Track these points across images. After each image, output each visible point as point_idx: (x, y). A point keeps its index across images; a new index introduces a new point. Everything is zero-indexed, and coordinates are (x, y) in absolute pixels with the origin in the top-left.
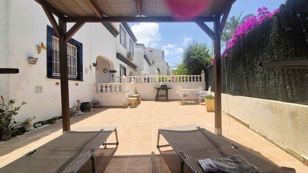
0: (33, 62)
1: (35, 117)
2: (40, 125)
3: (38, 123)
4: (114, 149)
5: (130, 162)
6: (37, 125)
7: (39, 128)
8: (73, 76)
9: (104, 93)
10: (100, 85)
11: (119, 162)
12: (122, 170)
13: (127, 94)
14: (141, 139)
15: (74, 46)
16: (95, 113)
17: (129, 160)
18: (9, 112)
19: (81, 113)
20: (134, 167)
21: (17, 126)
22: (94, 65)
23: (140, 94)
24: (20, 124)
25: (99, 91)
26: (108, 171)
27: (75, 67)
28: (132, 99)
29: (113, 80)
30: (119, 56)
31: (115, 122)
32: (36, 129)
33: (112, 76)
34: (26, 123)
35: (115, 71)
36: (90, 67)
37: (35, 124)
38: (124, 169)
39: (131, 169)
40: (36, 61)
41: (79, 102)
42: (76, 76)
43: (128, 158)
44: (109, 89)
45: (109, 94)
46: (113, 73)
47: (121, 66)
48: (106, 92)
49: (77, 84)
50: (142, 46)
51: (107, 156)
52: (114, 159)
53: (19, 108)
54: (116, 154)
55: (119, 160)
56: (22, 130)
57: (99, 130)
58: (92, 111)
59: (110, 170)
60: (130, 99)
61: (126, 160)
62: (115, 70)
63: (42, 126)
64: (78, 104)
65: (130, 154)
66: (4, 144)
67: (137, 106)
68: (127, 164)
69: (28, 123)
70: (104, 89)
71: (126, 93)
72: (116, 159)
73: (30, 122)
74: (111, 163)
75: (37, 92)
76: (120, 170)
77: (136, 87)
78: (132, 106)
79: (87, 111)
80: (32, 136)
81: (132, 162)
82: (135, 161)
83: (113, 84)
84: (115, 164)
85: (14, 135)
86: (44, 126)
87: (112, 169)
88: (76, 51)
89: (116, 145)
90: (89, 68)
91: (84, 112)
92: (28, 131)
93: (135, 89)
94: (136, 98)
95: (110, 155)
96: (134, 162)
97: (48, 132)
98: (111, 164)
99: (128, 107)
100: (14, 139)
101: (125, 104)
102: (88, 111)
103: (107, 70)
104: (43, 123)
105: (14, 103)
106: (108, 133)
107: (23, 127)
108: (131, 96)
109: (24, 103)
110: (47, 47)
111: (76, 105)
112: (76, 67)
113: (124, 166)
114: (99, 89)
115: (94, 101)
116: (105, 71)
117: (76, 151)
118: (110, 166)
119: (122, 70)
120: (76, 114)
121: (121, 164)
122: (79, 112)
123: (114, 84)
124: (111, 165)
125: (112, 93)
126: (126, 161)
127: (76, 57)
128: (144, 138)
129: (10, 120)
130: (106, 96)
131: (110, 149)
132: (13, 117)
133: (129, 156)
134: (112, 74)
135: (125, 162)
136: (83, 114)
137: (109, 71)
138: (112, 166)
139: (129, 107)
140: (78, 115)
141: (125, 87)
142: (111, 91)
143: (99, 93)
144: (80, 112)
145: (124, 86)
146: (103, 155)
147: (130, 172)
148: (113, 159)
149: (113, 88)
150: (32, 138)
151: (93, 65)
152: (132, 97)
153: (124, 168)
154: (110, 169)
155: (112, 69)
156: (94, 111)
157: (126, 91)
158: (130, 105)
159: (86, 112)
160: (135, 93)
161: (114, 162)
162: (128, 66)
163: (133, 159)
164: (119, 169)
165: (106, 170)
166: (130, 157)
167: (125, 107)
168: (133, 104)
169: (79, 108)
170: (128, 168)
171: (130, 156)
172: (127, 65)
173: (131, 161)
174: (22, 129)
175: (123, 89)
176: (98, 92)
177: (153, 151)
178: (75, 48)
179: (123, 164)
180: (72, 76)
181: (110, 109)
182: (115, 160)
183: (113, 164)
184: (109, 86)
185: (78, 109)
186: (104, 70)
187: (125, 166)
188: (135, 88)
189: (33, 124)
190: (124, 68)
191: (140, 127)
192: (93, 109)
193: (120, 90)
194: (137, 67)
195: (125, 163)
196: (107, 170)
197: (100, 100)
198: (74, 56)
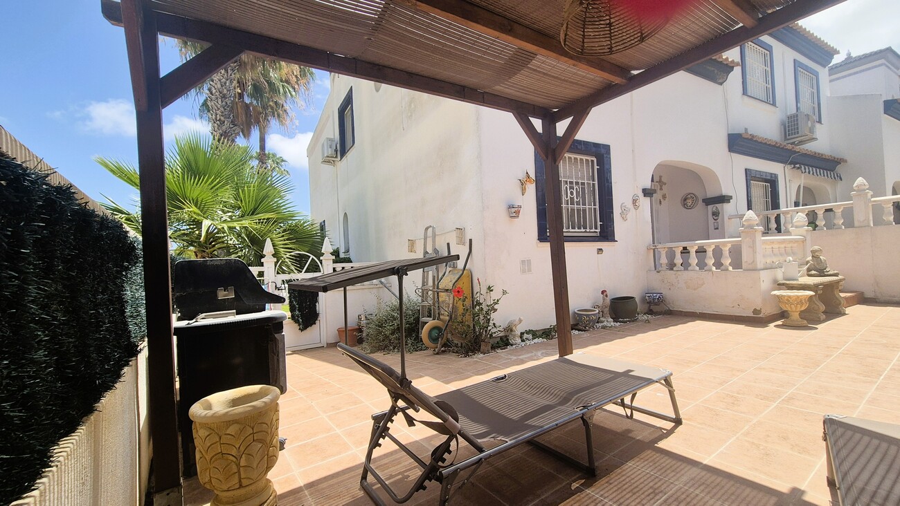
0: (514, 215)
1: (520, 321)
2: (530, 336)
3: (528, 332)
4: (665, 432)
5: (696, 479)
6: (525, 336)
7: (528, 342)
8: (590, 232)
9: (679, 273)
10: (667, 249)
11: (664, 465)
12: (665, 485)
13: (765, 279)
14: (768, 436)
15: (590, 158)
16: (648, 327)
17: (695, 471)
18: (487, 305)
19: (612, 324)
20: (702, 495)
21: (497, 332)
22: (647, 193)
23: (840, 277)
24: (501, 329)
25: (665, 267)
26: (629, 470)
27: (595, 209)
28: (789, 297)
29: (717, 229)
30: (739, 143)
31: (698, 363)
32: (523, 344)
33: (713, 215)
34: (509, 329)
35: (724, 199)
36: (634, 202)
37: (522, 334)
38: (672, 485)
39: (692, 496)
40: (519, 212)
41: (606, 296)
42: (598, 230)
43: (694, 466)
44: (694, 260)
45: (694, 274)
46: (718, 206)
47: (750, 175)
48: (686, 269)
49: (601, 250)
50: (883, 61)
51: (638, 440)
52: (654, 453)
53: (498, 301)
54: (662, 444)
55: (667, 461)
56: (504, 342)
57: (621, 370)
58: (642, 321)
59: (633, 471)
60: (778, 296)
61: (686, 470)
62: (725, 191)
63: (533, 339)
64: (604, 299)
65: (706, 461)
66: (481, 359)
67: (820, 322)
68: (684, 479)
69: (511, 331)
70: (678, 260)
71: (761, 272)
72: (657, 455)
73: (514, 328)
74: (641, 457)
75: (523, 271)
76: (659, 484)
77: (816, 247)
78: (789, 322)
79: (628, 321)
80: (515, 356)
81: (702, 481)
82: (713, 485)
83: (709, 245)
84: (651, 464)
85: (494, 348)
86: (536, 340)
87: (640, 472)
88: (596, 167)
89: (674, 424)
90: (629, 204)
91: (620, 322)
92: (512, 345)
93: (811, 258)
94: (812, 293)
95: (647, 441)
96: (708, 485)
97: (539, 354)
98: (642, 460)
99: (772, 325)
100: (493, 354)
101: (755, 311)
102: (630, 321)
103: (694, 197)
104: (535, 334)
105: (492, 291)
106: (638, 382)
107: (506, 336)
108: (788, 282)
109: (504, 292)
110: (536, 177)
111: (600, 303)
112: (597, 207)
113: (673, 479)
114: (664, 260)
115: (649, 295)
116: (689, 202)
117: (559, 397)
118: (637, 464)
119: (758, 189)
120: (600, 325)
121: (669, 471)
122: (607, 321)
123: (713, 243)
124: (639, 463)
125: (703, 274)
126: (686, 472)
127: (596, 183)
128: (785, 439)
129: (489, 320)
130: (685, 283)
131: (654, 426)
132: (493, 315)
133: (702, 463)
134: (714, 209)
135: (683, 472)
136: (615, 327)
137: (700, 201)
138: (643, 465)
139: (779, 323)
140: (604, 327)
141: (754, 252)
142: (702, 265)
143: (662, 273)
144: (609, 322)
145: (753, 247)
146: (630, 435)
147: (685, 499)
148: (649, 452)
149: (710, 258)
150: (516, 358)
151: (641, 194)
152: (791, 288)
153: (672, 483)
154: (635, 470)
155: (711, 193)
156: (648, 321)
157: (760, 266)
158: (783, 315)
159: (625, 322)
160: (813, 272)
161: (650, 460)
162: (788, 167)
163: (711, 477)
164: (657, 480)
165: (624, 467)
166: (701, 468)
167: (756, 320)
168: (795, 316)
169: (607, 309)
170: (683, 490)
171: (705, 465)
172: (782, 165)
173: (699, 477)
174: (505, 339)
175: (746, 257)
176: (660, 269)
177: (802, 488)
178: (592, 161)
179: (673, 473)
180: (588, 230)
181: (698, 323)
182: (655, 456)
183: (646, 462)
184: (693, 251)
185: (605, 312)
186: (685, 200)
187: (677, 480)
188: (813, 252)
189: (519, 334)
190: (766, 181)
191: (790, 399)
192: (645, 317)
193: (737, 264)
194: (846, 161)
195: (678, 475)
196: (626, 467)
197: (665, 292)
198: (591, 182)
